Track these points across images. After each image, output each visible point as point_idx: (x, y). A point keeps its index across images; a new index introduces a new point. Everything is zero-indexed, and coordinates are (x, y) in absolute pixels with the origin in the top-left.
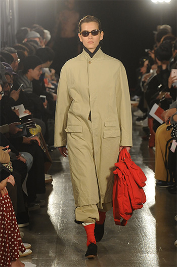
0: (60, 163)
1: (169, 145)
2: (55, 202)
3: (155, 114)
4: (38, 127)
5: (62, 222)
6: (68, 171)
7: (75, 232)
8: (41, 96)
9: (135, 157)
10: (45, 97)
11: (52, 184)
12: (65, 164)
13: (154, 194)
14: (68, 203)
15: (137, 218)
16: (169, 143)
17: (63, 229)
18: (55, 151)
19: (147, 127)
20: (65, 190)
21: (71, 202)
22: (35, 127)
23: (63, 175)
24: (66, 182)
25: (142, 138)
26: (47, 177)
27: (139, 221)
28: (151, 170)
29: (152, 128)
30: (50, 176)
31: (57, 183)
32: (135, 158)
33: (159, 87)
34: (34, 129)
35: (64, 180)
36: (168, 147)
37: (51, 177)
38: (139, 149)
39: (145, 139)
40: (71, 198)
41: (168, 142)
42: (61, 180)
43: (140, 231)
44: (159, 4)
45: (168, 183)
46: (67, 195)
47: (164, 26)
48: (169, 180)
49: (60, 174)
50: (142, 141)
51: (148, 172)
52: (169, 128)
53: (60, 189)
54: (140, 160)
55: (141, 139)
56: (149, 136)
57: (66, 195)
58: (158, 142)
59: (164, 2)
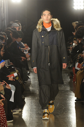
0: (29, 90)
2: (26, 109)
3: (77, 67)
4: (17, 71)
5: (30, 119)
7: (36, 124)
11: (25, 100)
12: (31, 90)
13: (75, 106)
14: (33, 110)
15: (67, 117)
17: (30, 123)
18: (26, 84)
19: (72, 72)
20: (31, 103)
21: (34, 109)
22: (15, 71)
24: (32, 99)
25: (70, 77)
27: (68, 119)
28: (74, 93)
29: (74, 72)
30: (23, 96)
31: (27, 100)
32: (66, 87)
35: (30, 98)
38: (68, 83)
40: (34, 108)
43: (69, 124)
44: (78, 10)
50: (70, 79)
53: (29, 103)
54: (68, 88)
56: (73, 76)
57: (31, 106)
59: (80, 9)
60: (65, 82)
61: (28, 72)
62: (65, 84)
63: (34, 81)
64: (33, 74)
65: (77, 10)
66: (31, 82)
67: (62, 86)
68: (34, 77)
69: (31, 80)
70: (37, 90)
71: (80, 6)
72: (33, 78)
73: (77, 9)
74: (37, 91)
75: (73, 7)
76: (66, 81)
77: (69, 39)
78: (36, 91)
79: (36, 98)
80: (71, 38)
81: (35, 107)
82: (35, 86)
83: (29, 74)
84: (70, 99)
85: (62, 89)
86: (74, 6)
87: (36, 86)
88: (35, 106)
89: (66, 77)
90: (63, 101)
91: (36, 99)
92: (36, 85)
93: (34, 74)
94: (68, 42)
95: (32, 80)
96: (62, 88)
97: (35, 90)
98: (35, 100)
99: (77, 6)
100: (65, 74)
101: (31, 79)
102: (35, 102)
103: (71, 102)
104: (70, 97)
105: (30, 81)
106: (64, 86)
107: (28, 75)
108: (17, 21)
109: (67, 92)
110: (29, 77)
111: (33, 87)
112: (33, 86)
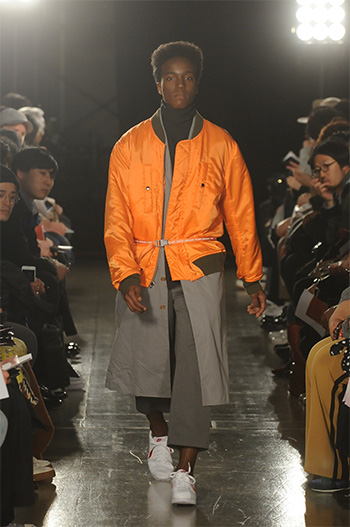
0: (73, 434)
1: (340, 390)
3: (308, 313)
4: (19, 343)
6: (92, 451)
8: (24, 268)
9: (255, 417)
10: (33, 268)
11: (53, 483)
12: (85, 434)
13: (303, 510)
16: (340, 385)
18: (66, 400)
19: (287, 345)
20: (86, 498)
22: (12, 343)
23: (78, 462)
24: (87, 479)
25: (274, 372)
26: (40, 467)
28: (295, 450)
30: (47, 463)
31: (65, 480)
32: (256, 419)
33: (316, 247)
34: (10, 349)
35: (81, 473)
36: (336, 395)
37: (50, 466)
38: (265, 399)
39: (279, 375)
40: (99, 519)
41: (337, 383)
42: (74, 475)
45: (338, 484)
46: (90, 510)
47: (329, 99)
48: (339, 476)
49: (72, 460)
50: (275, 379)
51: (288, 454)
52: (335, 349)
53: (73, 497)
54: (271, 426)
55: (270, 373)
56: (290, 367)
57: (86, 510)
58: (312, 381)
59: (328, 39)
60: (250, 396)
61: (72, 344)
62: (249, 406)
63: (97, 387)
64: (93, 354)
65: (309, 43)
66: (86, 394)
67: (234, 414)
68: (100, 371)
69: (84, 385)
70: (113, 430)
71: (328, 24)
72: (91, 375)
73: (313, 39)
74: (114, 436)
75: (293, 30)
76: (255, 392)
77: (269, 188)
78: (111, 438)
79: (111, 470)
80: (280, 181)
81: (103, 516)
82: (102, 411)
83: (75, 352)
84: (274, 479)
85: (234, 428)
86: (295, 23)
87: (106, 411)
88: (103, 510)
89: (256, 370)
90: (242, 489)
91: (109, 475)
92: (109, 407)
93: (96, 356)
94: (268, 201)
95: (88, 383)
96: (235, 425)
97: (106, 432)
98: (106, 482)
99: (313, 24)
100: (252, 356)
101: (84, 377)
102: (104, 489)
103: (281, 493)
104: (276, 470)
105: (78, 387)
106: (244, 416)
107: (69, 361)
108: (17, 96)
109: (262, 444)
110: (74, 367)
111: (93, 417)
112: (96, 411)
